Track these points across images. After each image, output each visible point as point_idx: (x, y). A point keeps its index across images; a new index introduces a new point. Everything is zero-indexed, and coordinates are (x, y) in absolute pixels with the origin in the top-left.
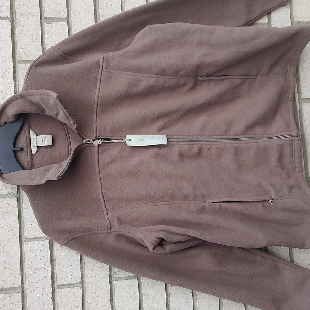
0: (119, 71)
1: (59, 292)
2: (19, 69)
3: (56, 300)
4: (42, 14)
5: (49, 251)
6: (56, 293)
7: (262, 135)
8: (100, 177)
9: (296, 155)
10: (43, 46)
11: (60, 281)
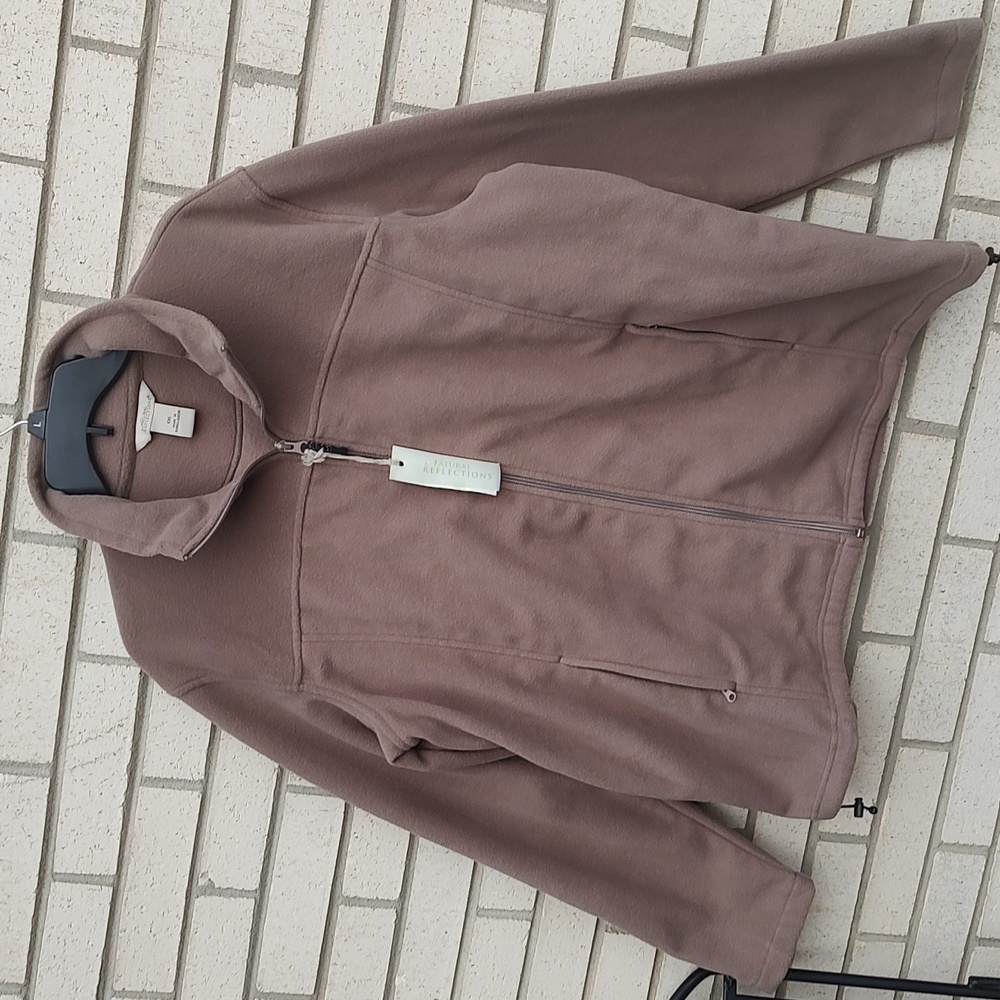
0: (412, 274)
1: (143, 794)
2: (139, 204)
3: (132, 811)
4: (233, 51)
5: (136, 693)
6: (135, 795)
7: (761, 509)
8: (301, 547)
9: (837, 581)
10: (218, 148)
11: (149, 767)
